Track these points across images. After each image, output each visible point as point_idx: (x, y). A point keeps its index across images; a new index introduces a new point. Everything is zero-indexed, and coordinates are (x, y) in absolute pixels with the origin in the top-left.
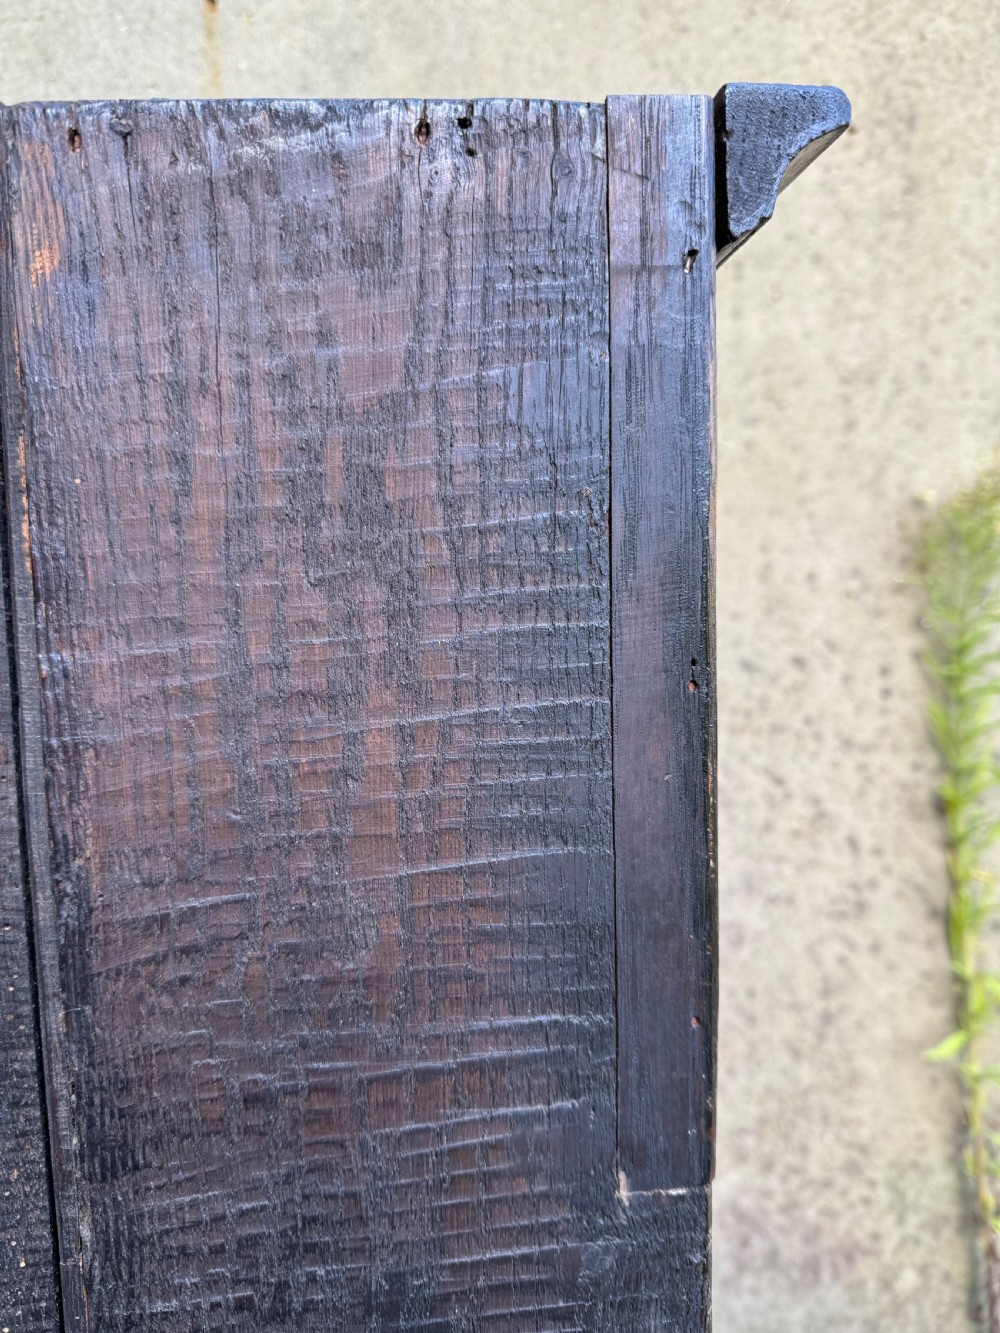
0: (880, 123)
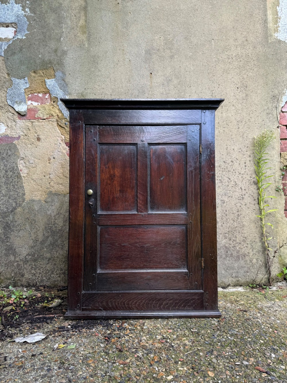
0: (242, 87)
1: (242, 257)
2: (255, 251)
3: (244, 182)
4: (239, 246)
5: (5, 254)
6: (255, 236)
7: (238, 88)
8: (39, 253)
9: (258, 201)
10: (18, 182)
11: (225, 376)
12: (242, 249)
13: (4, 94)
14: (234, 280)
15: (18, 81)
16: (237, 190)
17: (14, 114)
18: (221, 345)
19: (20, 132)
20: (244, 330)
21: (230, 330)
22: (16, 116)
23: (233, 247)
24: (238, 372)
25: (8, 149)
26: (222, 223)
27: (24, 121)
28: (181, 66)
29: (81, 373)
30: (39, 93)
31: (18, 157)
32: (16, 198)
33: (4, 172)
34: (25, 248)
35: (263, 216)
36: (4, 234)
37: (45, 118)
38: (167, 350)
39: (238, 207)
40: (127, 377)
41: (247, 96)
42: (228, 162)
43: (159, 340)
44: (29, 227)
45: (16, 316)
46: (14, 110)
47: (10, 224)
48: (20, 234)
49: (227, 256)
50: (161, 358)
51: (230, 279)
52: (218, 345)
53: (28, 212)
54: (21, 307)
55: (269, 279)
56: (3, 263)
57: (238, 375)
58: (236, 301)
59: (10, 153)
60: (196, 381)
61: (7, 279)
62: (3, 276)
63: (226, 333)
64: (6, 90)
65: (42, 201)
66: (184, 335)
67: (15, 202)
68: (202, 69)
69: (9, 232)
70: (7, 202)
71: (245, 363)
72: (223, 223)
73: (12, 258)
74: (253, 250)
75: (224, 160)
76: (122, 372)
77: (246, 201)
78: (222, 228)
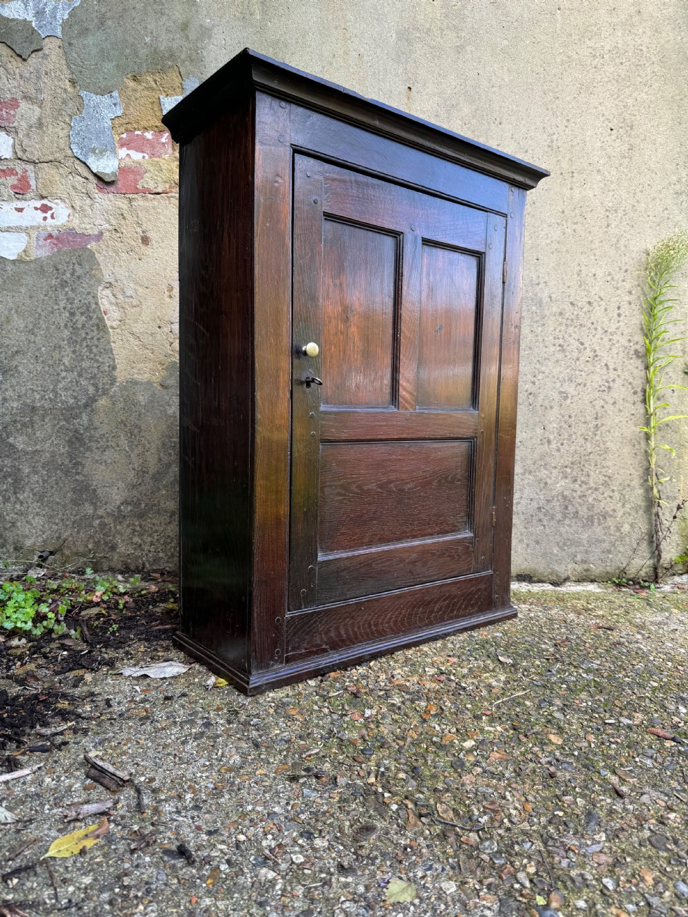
0: (621, 128)
1: (599, 519)
2: (628, 506)
3: (614, 350)
4: (594, 496)
5: (72, 500)
6: (631, 475)
7: (612, 130)
8: (150, 499)
9: (644, 395)
10: (98, 339)
11: (586, 744)
12: (600, 501)
13: (65, 131)
14: (579, 568)
15: (96, 99)
16: (598, 370)
17: (87, 179)
18: (569, 688)
19: (102, 223)
20: (613, 663)
21: (582, 662)
22: (93, 183)
23: (580, 497)
24: (613, 738)
25: (74, 261)
26: (559, 444)
27: (111, 195)
28: (480, 72)
29: (278, 732)
30: (146, 129)
31: (99, 281)
32: (95, 375)
33: (67, 315)
34: (118, 489)
35: (653, 430)
36: (71, 456)
37: (160, 190)
38: (453, 695)
39: (597, 407)
40: (377, 740)
41: (631, 149)
42: (580, 304)
43: (433, 676)
44: (126, 442)
45: (114, 626)
46: (86, 169)
47: (82, 434)
48: (105, 458)
49: (565, 517)
50: (443, 710)
51: (570, 566)
52: (560, 687)
53: (124, 409)
54: (118, 609)
55: (655, 569)
56: (67, 520)
57: (613, 743)
58: (587, 610)
59: (79, 271)
60: (526, 750)
61: (77, 554)
62: (69, 548)
63: (575, 667)
64: (67, 120)
65: (155, 385)
66: (483, 669)
67: (93, 384)
68: (529, 81)
69: (80, 452)
70: (74, 384)
71: (626, 721)
72: (562, 444)
73: (89, 509)
74: (624, 504)
75: (572, 299)
76: (364, 732)
77: (615, 395)
78: (557, 454)
